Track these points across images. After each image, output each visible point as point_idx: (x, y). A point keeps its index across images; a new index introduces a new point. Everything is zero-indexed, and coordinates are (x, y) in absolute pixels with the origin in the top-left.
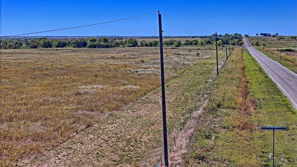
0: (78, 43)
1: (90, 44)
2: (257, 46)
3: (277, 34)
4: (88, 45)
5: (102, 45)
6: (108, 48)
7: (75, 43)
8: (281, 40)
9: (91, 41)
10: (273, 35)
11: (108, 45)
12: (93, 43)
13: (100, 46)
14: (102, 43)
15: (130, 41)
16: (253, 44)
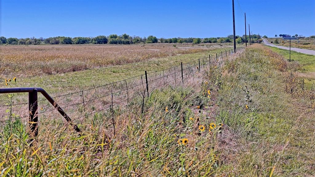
0: (99, 39)
1: (111, 40)
2: (276, 43)
3: (297, 35)
4: (109, 41)
5: (123, 42)
6: (129, 44)
7: (96, 39)
8: (301, 40)
9: (112, 37)
10: (293, 36)
11: (129, 42)
12: (114, 39)
13: (120, 43)
14: (123, 40)
15: (150, 38)
16: (272, 42)
